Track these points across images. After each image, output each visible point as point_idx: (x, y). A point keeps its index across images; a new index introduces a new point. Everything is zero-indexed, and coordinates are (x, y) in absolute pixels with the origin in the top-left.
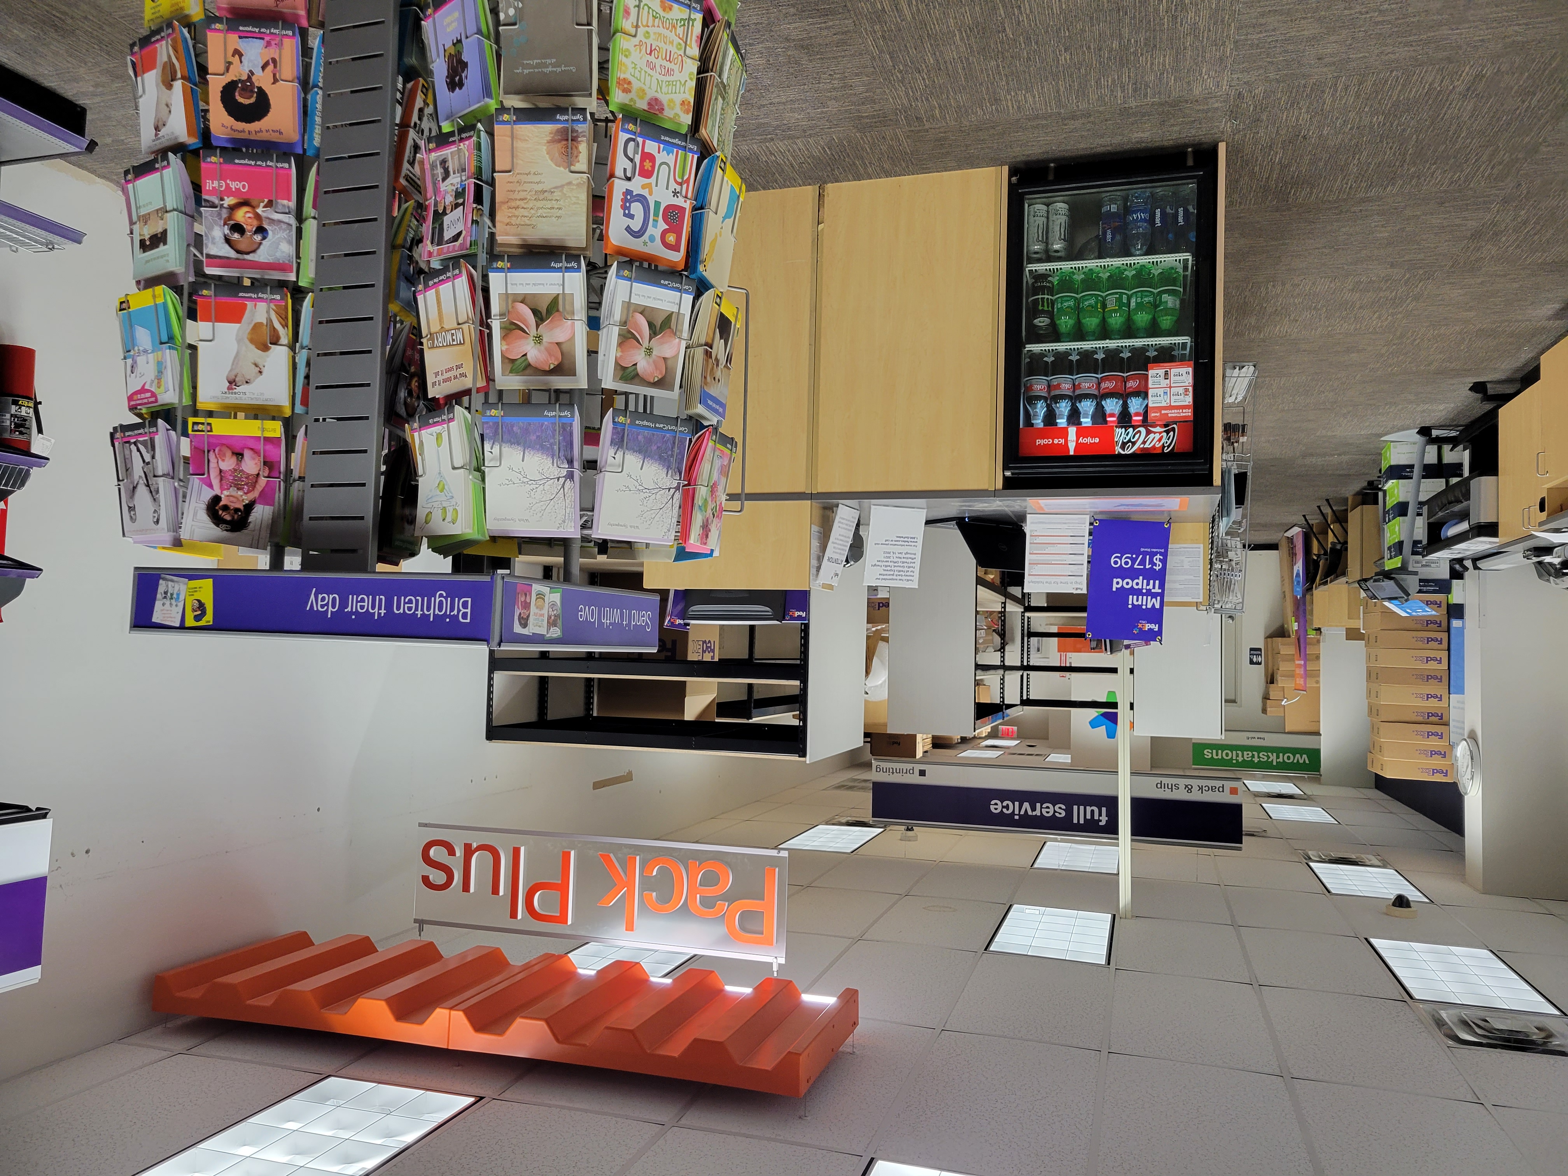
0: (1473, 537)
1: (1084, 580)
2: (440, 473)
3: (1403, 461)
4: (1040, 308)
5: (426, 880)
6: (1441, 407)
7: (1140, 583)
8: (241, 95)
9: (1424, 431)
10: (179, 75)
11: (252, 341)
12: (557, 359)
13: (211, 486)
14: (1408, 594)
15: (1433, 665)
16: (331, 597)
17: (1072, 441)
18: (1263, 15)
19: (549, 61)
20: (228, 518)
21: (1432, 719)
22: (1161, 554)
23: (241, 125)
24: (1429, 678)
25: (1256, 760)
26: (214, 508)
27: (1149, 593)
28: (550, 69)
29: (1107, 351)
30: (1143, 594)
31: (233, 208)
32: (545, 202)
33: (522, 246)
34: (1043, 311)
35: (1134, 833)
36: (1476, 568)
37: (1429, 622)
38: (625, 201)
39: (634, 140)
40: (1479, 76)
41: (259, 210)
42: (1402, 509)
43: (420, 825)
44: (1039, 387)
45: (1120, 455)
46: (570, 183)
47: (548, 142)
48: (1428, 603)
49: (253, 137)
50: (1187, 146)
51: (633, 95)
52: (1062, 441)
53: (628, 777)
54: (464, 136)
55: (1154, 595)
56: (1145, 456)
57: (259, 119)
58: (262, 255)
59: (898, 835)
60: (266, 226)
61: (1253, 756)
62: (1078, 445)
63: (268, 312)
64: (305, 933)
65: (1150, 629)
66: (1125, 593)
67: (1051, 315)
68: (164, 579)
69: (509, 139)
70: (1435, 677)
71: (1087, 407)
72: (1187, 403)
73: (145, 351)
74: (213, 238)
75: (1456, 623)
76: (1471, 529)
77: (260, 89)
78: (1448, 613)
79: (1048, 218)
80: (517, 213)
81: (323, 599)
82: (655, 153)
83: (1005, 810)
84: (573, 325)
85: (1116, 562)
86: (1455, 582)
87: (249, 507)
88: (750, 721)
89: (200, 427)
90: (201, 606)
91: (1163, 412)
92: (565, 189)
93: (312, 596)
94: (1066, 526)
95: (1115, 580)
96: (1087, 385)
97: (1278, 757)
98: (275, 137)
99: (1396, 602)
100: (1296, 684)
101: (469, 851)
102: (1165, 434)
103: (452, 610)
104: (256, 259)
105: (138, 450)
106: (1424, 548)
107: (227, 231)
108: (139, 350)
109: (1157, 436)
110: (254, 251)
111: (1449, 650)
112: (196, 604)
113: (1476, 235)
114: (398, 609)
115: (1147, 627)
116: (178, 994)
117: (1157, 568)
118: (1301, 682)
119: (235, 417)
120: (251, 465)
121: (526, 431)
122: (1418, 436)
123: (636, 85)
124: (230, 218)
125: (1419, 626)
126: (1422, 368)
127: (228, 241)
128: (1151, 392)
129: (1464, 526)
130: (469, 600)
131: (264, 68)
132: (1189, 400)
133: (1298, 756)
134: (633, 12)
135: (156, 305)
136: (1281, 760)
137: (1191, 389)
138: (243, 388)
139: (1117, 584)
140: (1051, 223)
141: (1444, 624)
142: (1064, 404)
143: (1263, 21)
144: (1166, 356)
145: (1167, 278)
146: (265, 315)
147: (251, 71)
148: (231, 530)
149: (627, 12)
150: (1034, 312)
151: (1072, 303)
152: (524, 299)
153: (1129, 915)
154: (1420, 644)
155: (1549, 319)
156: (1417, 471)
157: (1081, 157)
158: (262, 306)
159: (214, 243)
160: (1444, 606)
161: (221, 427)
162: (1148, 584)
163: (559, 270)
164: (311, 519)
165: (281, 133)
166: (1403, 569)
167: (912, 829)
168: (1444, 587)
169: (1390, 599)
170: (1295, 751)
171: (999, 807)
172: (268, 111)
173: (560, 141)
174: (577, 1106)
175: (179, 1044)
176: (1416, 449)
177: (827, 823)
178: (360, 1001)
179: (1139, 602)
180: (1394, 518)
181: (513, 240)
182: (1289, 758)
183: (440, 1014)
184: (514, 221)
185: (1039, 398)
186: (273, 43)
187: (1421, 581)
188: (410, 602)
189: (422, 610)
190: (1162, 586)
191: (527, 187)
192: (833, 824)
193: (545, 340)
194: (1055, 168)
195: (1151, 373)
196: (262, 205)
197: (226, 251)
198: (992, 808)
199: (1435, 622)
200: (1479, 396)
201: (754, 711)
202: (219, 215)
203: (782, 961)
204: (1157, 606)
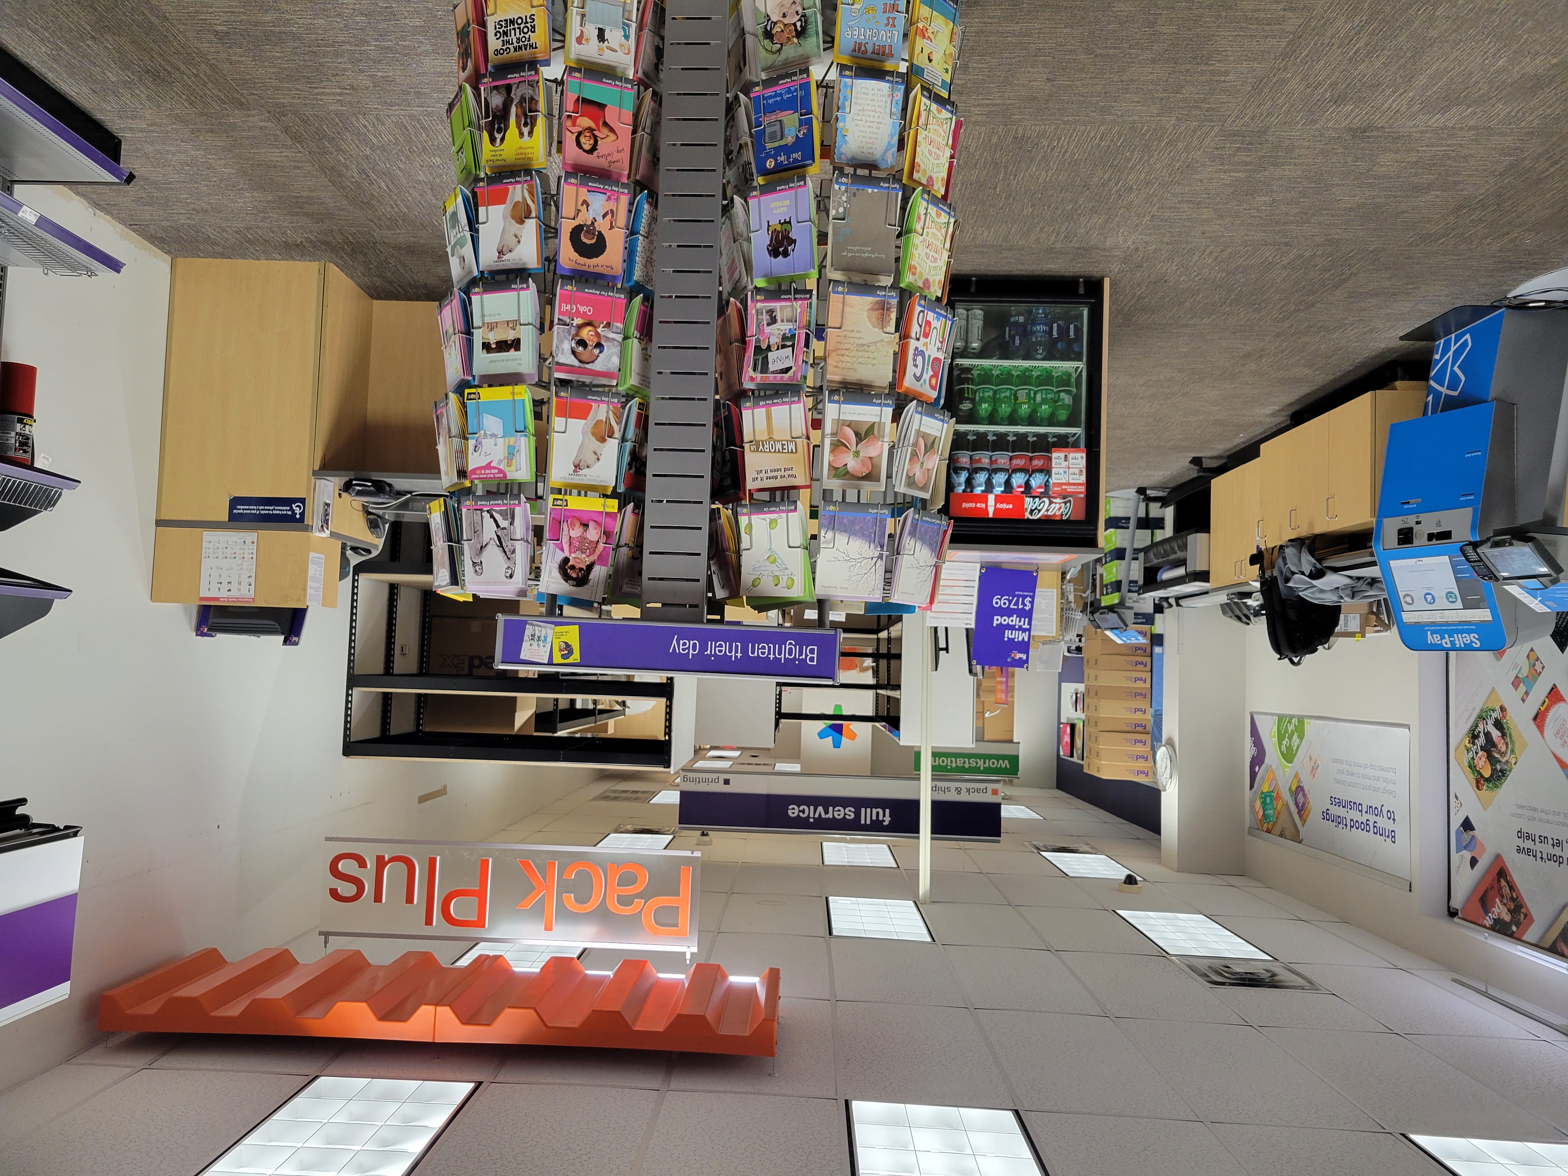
0: (1189, 582)
1: (973, 617)
2: (770, 549)
3: (1120, 514)
4: (966, 395)
5: (334, 893)
6: (1161, 473)
7: (1014, 620)
8: (584, 236)
9: (1141, 491)
10: (533, 214)
11: (593, 434)
12: (868, 469)
13: (562, 550)
14: (1127, 626)
15: (1140, 684)
16: (692, 642)
17: (991, 507)
18: (1180, 202)
19: (866, 249)
20: (574, 575)
21: (1138, 729)
22: (1031, 597)
23: (583, 260)
24: (1137, 695)
25: (967, 766)
26: (564, 567)
27: (1020, 628)
28: (867, 255)
29: (1016, 434)
30: (1016, 630)
31: (580, 327)
32: (863, 353)
33: (841, 383)
34: (968, 399)
35: (934, 831)
36: (1178, 605)
37: (1138, 648)
38: (915, 355)
39: (923, 312)
40: (1300, 256)
41: (599, 330)
42: (1119, 554)
43: (327, 839)
44: (964, 460)
45: (1028, 519)
46: (882, 341)
47: (869, 309)
48: (1140, 633)
49: (591, 270)
50: (1081, 277)
51: (916, 277)
52: (983, 506)
53: (442, 792)
54: (797, 296)
55: (1024, 630)
56: (1047, 521)
57: (597, 256)
58: (598, 366)
59: (695, 841)
60: (603, 343)
61: (964, 762)
62: (996, 510)
63: (607, 412)
64: (215, 950)
65: (1020, 658)
66: (1003, 628)
67: (973, 401)
68: (530, 624)
69: (841, 305)
70: (1141, 694)
71: (999, 479)
72: (1081, 482)
73: (494, 436)
74: (563, 350)
75: (1157, 650)
76: (1187, 575)
77: (600, 232)
78: (1151, 641)
79: (967, 321)
80: (843, 359)
81: (684, 644)
82: (931, 320)
83: (801, 814)
84: (882, 445)
85: (997, 603)
86: (1157, 616)
87: (590, 567)
88: (556, 735)
89: (559, 502)
90: (568, 646)
91: (1063, 487)
92: (878, 345)
93: (675, 641)
94: (961, 572)
95: (996, 618)
96: (1003, 461)
97: (985, 763)
98: (606, 271)
99: (1116, 631)
100: (996, 698)
101: (381, 863)
102: (1063, 505)
103: (801, 654)
104: (594, 368)
105: (492, 516)
106: (1140, 587)
107: (574, 345)
108: (485, 434)
109: (1058, 506)
110: (593, 362)
111: (1151, 671)
112: (563, 645)
113: (1248, 355)
114: (753, 653)
115: (1019, 656)
116: (129, 1012)
117: (1027, 608)
118: (1003, 696)
119: (586, 495)
120: (593, 534)
121: (853, 523)
122: (1135, 494)
123: (919, 269)
124: (577, 334)
125: (1130, 652)
126: (1162, 444)
127: (574, 352)
128: (1054, 471)
129: (1180, 572)
130: (816, 648)
131: (604, 216)
132: (1083, 479)
133: (1001, 761)
134: (923, 217)
135: (514, 401)
136: (987, 765)
137: (1084, 470)
138: (585, 471)
139: (997, 620)
140: (970, 326)
141: (1149, 650)
142: (983, 475)
143: (1179, 206)
144: (1063, 442)
145: (1064, 381)
146: (605, 414)
147: (594, 218)
148: (577, 585)
149: (919, 218)
150: (962, 399)
151: (991, 393)
152: (850, 424)
153: (928, 900)
154: (1131, 668)
155: (1267, 416)
156: (1133, 523)
157: (999, 276)
158: (603, 407)
159: (563, 354)
160: (1149, 635)
161: (575, 503)
162: (1020, 621)
163: (880, 405)
164: (650, 579)
165: (612, 268)
166: (1122, 604)
167: (707, 835)
168: (1149, 619)
169: (1112, 629)
170: (998, 757)
171: (796, 811)
172: (604, 251)
173: (877, 310)
174: (571, 1081)
175: (139, 1060)
176: (1132, 504)
177: (617, 831)
178: (339, 1004)
179: (1013, 636)
180: (1111, 561)
181: (837, 378)
182: (993, 763)
183: (426, 1011)
184: (840, 364)
185: (963, 469)
186: (613, 198)
187: (1136, 614)
188: (764, 648)
189: (774, 654)
190: (1030, 623)
191: (850, 340)
192: (621, 832)
193: (861, 454)
194: (976, 281)
195: (1054, 455)
196: (602, 326)
197: (572, 361)
198: (790, 812)
199: (1140, 649)
200: (1197, 468)
201: (559, 725)
202: (569, 331)
203: (695, 949)
204: (1026, 639)
